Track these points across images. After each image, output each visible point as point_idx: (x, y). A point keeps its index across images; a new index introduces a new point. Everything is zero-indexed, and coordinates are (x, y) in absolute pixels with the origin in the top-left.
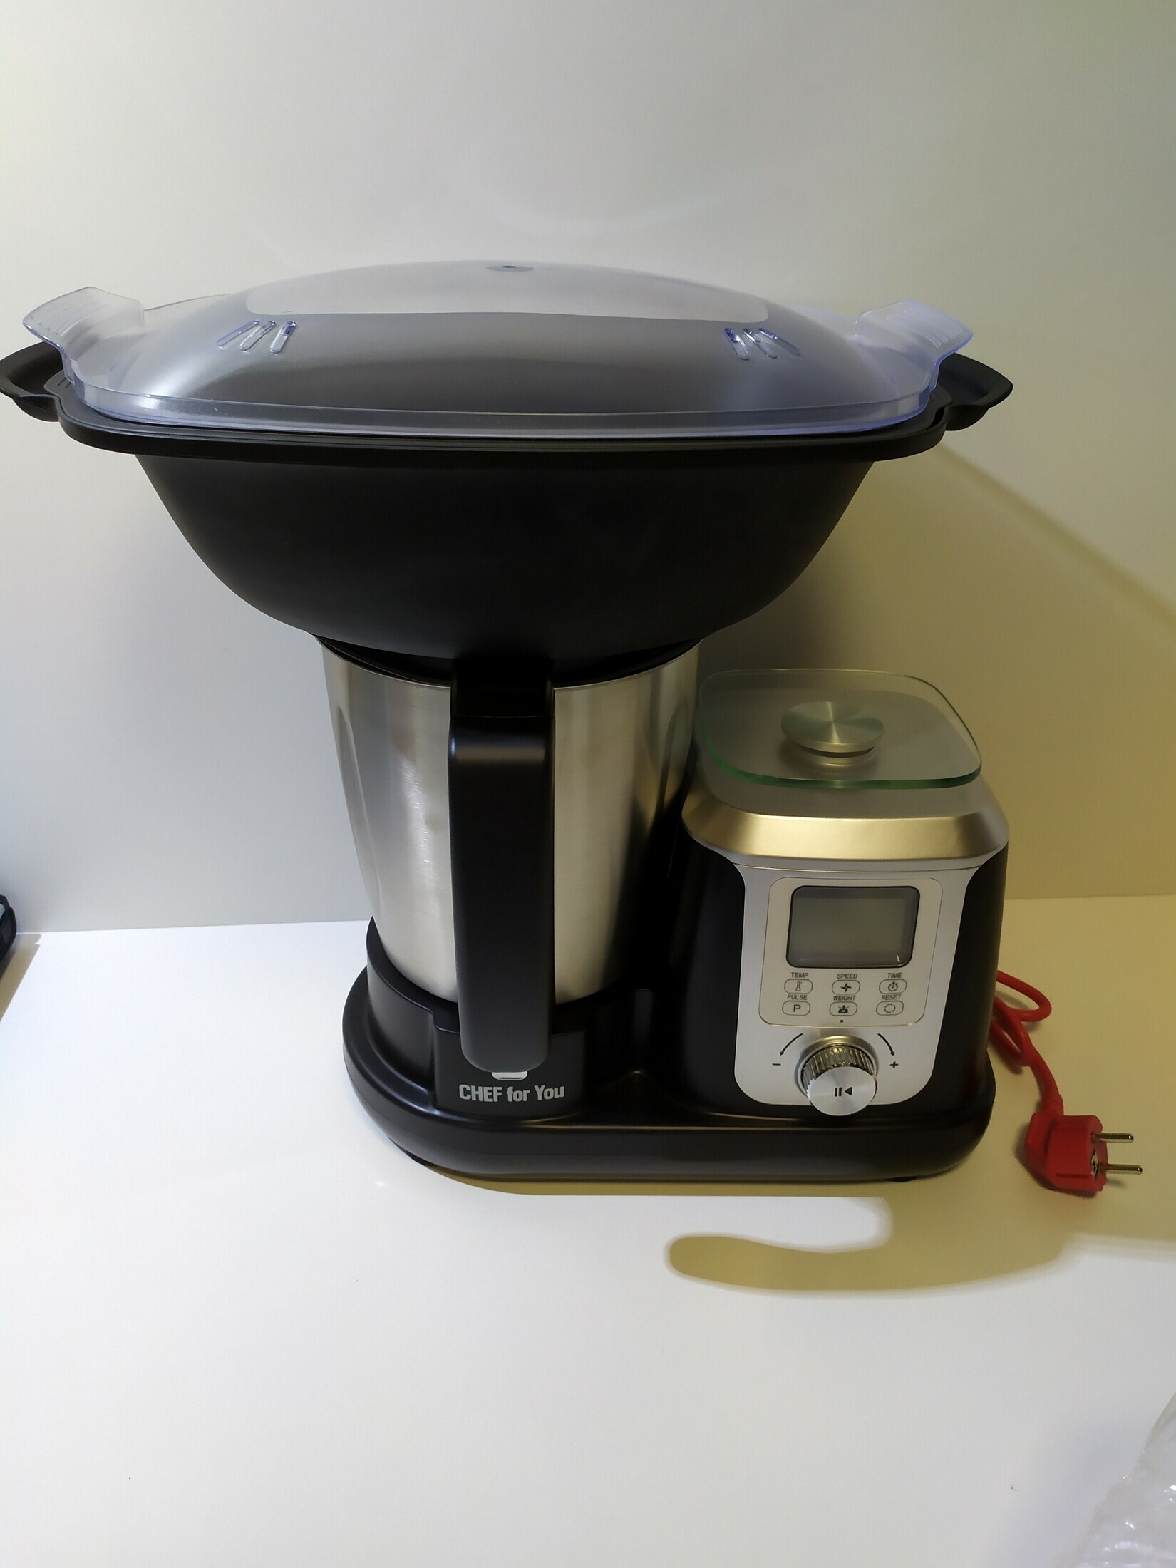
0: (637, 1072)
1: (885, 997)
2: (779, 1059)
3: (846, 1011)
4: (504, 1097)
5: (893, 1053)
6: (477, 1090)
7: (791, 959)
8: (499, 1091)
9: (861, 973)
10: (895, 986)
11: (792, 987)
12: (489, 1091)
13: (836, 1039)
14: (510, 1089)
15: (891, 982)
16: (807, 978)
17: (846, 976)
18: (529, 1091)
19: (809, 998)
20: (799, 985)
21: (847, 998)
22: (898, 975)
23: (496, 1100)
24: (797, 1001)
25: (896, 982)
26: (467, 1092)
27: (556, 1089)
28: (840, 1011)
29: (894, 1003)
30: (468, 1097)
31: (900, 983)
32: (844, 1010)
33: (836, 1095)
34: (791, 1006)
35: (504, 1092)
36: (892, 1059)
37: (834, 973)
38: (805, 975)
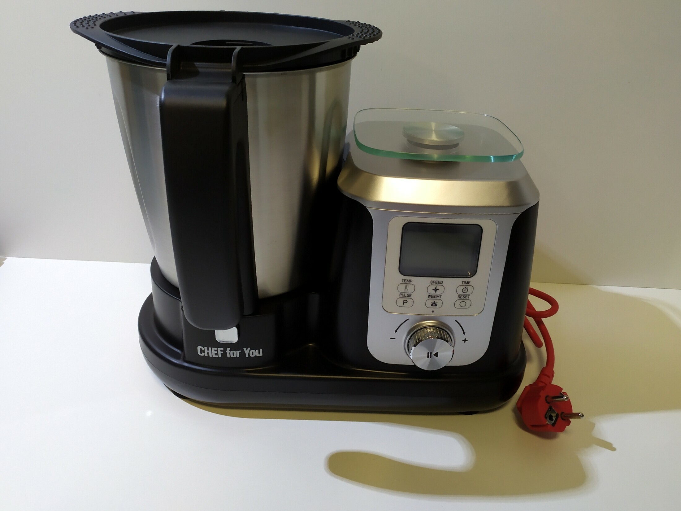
0: (311, 345)
1: (460, 297)
2: (394, 335)
3: (436, 305)
4: (225, 354)
5: (464, 333)
6: (208, 350)
7: (402, 271)
8: (221, 351)
9: (446, 281)
10: (466, 290)
11: (402, 288)
12: (215, 350)
13: (429, 323)
14: (228, 349)
15: (464, 287)
16: (411, 283)
17: (436, 282)
18: (240, 351)
19: (413, 296)
20: (406, 287)
21: (436, 297)
22: (468, 283)
23: (220, 356)
24: (406, 297)
25: (467, 287)
26: (202, 351)
27: (257, 351)
28: (432, 305)
29: (465, 301)
30: (203, 354)
31: (470, 288)
32: (434, 304)
33: (428, 357)
34: (401, 301)
35: (225, 351)
36: (464, 337)
37: (428, 280)
38: (410, 281)
